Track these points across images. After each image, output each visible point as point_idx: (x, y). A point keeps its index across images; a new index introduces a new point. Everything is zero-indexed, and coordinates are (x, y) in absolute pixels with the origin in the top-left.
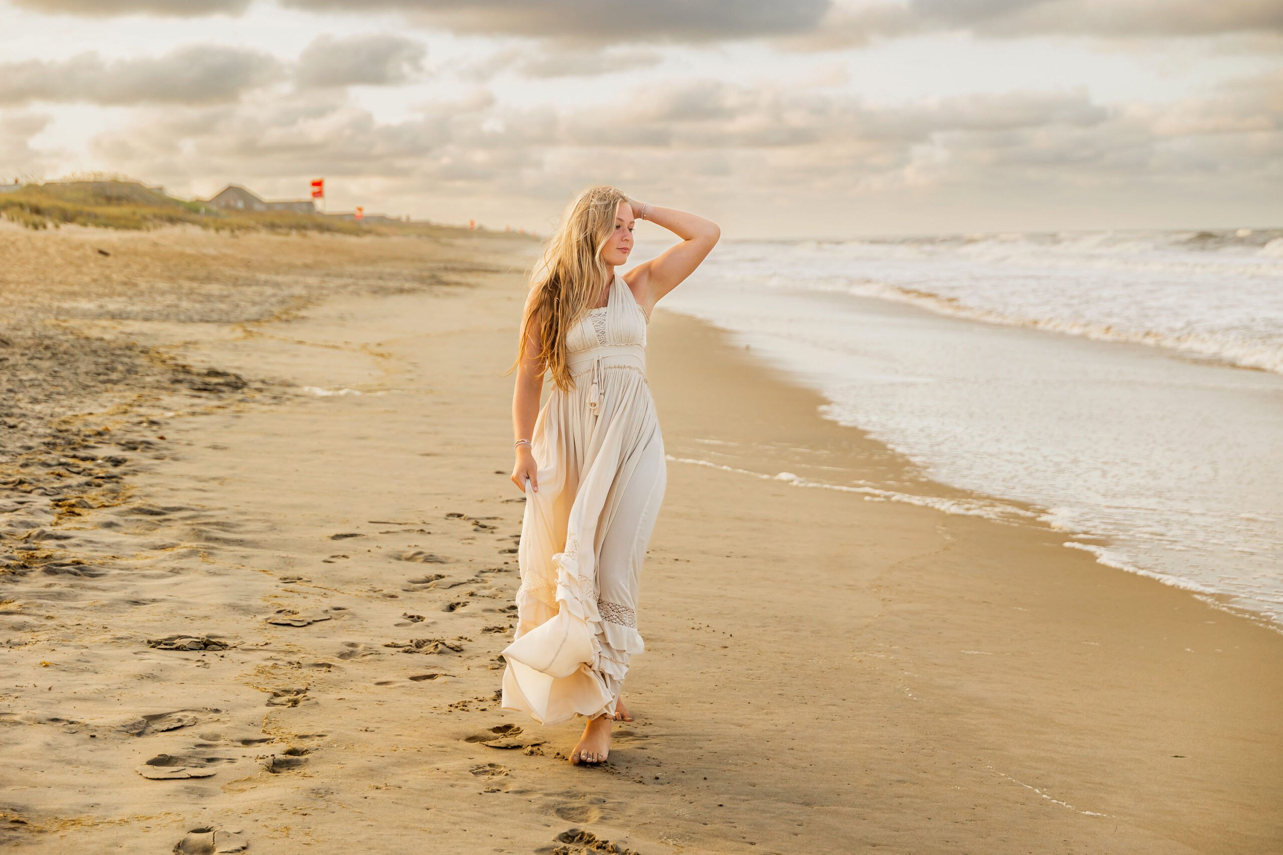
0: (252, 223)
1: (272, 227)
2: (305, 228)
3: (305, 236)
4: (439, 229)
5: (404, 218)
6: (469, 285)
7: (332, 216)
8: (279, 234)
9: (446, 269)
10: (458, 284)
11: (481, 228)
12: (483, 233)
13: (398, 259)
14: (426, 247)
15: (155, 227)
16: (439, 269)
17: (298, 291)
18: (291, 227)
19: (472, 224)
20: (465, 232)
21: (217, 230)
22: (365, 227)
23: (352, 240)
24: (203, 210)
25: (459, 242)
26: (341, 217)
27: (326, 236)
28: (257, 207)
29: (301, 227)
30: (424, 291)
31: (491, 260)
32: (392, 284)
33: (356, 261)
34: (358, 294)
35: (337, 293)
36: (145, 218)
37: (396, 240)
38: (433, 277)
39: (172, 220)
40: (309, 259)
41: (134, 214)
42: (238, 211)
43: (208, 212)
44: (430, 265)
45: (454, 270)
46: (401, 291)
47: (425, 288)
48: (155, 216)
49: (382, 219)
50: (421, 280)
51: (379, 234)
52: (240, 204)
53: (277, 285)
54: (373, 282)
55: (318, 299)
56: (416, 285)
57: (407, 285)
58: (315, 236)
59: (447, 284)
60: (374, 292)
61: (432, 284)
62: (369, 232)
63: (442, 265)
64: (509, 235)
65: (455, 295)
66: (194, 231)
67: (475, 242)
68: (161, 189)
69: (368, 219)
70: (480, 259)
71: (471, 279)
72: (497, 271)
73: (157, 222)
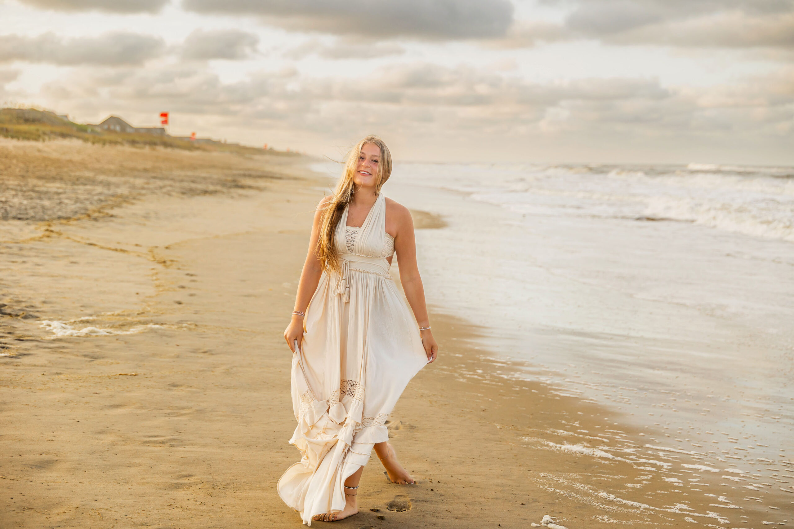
0: (119, 139)
1: (133, 143)
2: (155, 144)
3: (154, 149)
4: (245, 148)
5: (223, 142)
6: (258, 189)
7: (176, 138)
8: (137, 148)
9: (244, 175)
10: (250, 187)
11: (271, 149)
12: (272, 152)
13: (213, 167)
14: (235, 160)
15: (50, 139)
16: (240, 175)
17: (123, 190)
18: (146, 143)
19: (266, 146)
20: (260, 151)
21: (93, 143)
22: (196, 145)
23: (186, 153)
24: (89, 130)
25: (257, 157)
26: (181, 139)
27: (169, 150)
28: (129, 130)
29: (153, 144)
30: (223, 193)
31: (276, 170)
32: (200, 186)
33: (183, 168)
34: (170, 195)
35: (153, 193)
36: (44, 133)
37: (216, 155)
38: (234, 181)
39: (64, 136)
40: (149, 165)
41: (38, 130)
42: (114, 132)
43: (93, 131)
44: (235, 172)
45: (250, 176)
46: (205, 192)
47: (225, 190)
48: (52, 132)
49: (209, 141)
50: (223, 184)
51: (204, 150)
52: (118, 128)
53: (108, 185)
54: (185, 184)
55: (134, 199)
56: (218, 188)
57: (211, 188)
58: (161, 150)
59: (242, 187)
60: (183, 193)
61: (230, 187)
62: (198, 148)
63: (242, 172)
64: (288, 154)
65: (247, 196)
66: (76, 143)
67: (267, 157)
68: (66, 116)
69: (199, 140)
70: (268, 168)
71: (261, 183)
72: (280, 178)
73: (52, 136)
